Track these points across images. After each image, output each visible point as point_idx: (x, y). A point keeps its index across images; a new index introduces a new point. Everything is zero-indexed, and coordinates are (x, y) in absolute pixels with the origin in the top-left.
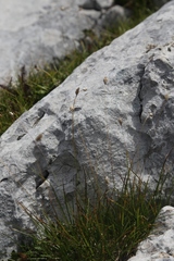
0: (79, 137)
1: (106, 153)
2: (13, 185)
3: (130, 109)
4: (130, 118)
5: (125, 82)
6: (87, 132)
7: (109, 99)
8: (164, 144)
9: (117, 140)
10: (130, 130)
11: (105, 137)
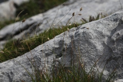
0: (77, 40)
1: (87, 52)
2: (44, 54)
3: (109, 34)
4: (106, 38)
5: (114, 20)
6: (81, 38)
7: (101, 26)
8: (120, 57)
9: (95, 47)
10: (104, 44)
11: (90, 44)
